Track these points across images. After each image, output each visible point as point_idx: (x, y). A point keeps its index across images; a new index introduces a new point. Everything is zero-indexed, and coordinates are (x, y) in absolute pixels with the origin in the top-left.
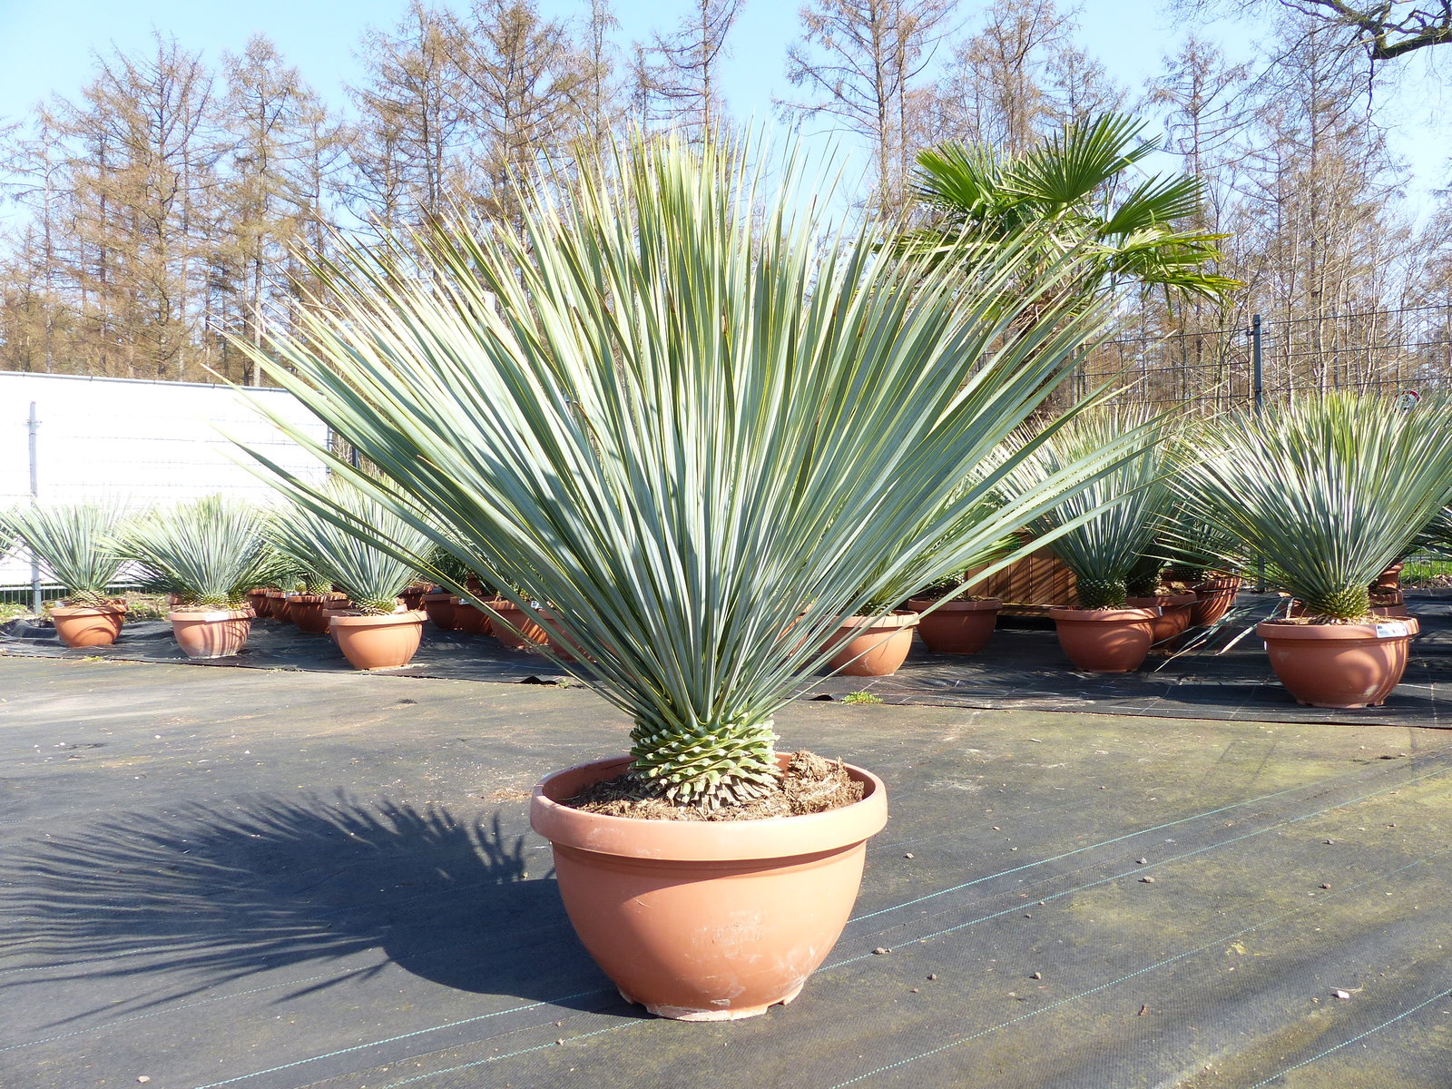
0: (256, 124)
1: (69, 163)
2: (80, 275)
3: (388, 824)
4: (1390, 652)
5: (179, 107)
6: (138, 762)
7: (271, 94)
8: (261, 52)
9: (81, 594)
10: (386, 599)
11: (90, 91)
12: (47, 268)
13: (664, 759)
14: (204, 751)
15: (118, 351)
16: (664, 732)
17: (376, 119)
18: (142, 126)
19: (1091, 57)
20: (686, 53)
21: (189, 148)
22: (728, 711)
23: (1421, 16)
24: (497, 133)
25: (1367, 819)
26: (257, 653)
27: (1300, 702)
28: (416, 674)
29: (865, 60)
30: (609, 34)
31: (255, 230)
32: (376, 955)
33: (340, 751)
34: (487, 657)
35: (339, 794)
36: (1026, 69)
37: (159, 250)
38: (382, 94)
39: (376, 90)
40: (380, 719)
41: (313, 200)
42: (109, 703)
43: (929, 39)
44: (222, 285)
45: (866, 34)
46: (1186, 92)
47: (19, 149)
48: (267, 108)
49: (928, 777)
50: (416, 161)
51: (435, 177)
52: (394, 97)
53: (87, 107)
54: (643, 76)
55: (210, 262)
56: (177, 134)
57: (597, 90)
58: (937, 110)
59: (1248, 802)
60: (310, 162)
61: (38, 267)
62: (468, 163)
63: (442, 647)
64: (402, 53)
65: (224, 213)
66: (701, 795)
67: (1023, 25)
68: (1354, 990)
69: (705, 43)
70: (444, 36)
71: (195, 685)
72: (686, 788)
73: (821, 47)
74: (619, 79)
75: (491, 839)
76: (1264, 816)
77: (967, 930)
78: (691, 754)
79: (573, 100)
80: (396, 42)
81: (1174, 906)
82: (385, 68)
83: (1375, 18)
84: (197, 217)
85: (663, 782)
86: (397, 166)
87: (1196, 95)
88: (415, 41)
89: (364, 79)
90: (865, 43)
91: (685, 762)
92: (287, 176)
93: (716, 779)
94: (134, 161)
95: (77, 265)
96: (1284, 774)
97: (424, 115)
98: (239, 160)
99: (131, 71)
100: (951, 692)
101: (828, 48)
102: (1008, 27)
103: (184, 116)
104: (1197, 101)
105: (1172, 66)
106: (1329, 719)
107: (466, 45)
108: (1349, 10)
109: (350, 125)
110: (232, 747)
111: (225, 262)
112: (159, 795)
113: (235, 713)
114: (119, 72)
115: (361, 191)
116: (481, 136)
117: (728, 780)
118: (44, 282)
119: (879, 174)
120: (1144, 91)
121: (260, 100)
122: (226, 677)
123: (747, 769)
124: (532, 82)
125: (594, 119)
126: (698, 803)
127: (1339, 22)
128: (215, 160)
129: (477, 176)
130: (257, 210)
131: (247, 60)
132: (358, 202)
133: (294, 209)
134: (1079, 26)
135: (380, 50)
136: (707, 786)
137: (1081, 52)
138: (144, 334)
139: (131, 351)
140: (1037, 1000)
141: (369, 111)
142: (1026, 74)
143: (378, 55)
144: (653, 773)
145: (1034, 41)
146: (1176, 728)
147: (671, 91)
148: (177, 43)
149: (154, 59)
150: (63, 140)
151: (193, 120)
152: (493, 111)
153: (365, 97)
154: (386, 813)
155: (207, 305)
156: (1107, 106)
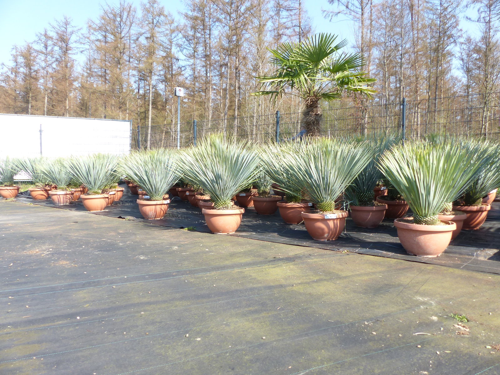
0: (151, 26)
1: (97, 40)
4: (331, 224)
7: (156, 15)
9: (37, 184)
10: (96, 190)
11: (101, 17)
17: (190, 22)
39: (189, 13)
44: (143, 79)
47: (82, 36)
48: (154, 20)
52: (195, 14)
54: (279, 4)
55: (139, 72)
60: (169, 37)
82: (191, 5)
86: (197, 38)
89: (183, 9)
92: (162, 43)
98: (146, 38)
109: (181, 24)
115: (186, 46)
121: (152, 18)
131: (148, 4)
132: (185, 51)
141: (187, 20)
147: (288, 9)
150: (95, 33)
153: (185, 15)
155: (139, 85)
156: (454, 6)
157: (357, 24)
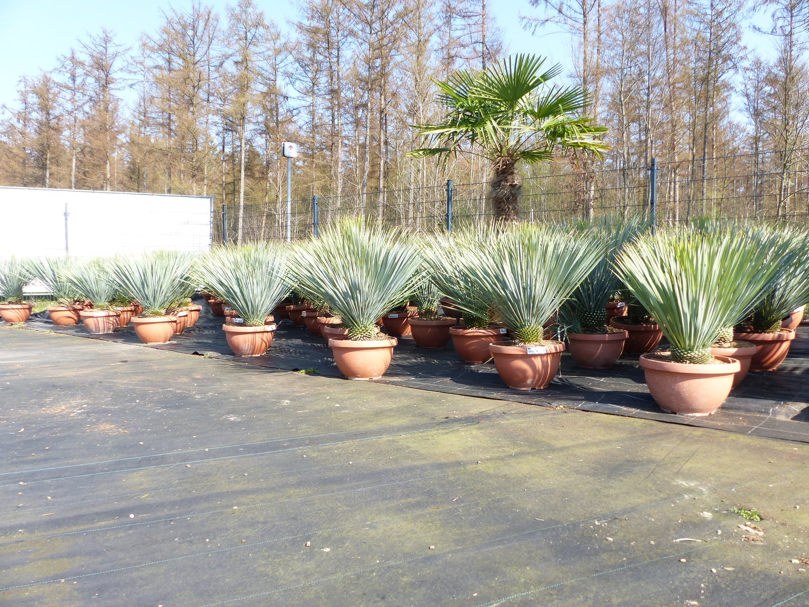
4: (538, 362)
7: (250, 26)
8: (246, 3)
9: (61, 300)
11: (162, 30)
17: (305, 37)
37: (193, 112)
38: (307, 23)
39: (304, 21)
41: (275, 83)
44: (231, 129)
52: (314, 24)
54: (449, 7)
55: (223, 117)
56: (202, 50)
57: (419, 16)
79: (406, 23)
82: (308, 9)
86: (317, 62)
89: (297, 16)
92: (260, 70)
97: (329, 34)
116: (360, 44)
124: (387, 13)
125: (417, 33)
128: (223, 63)
130: (243, 90)
131: (238, 8)
132: (298, 83)
138: (184, 157)
143: (303, 2)
147: (464, 14)
149: (191, 12)
153: (298, 26)
157: (576, 38)
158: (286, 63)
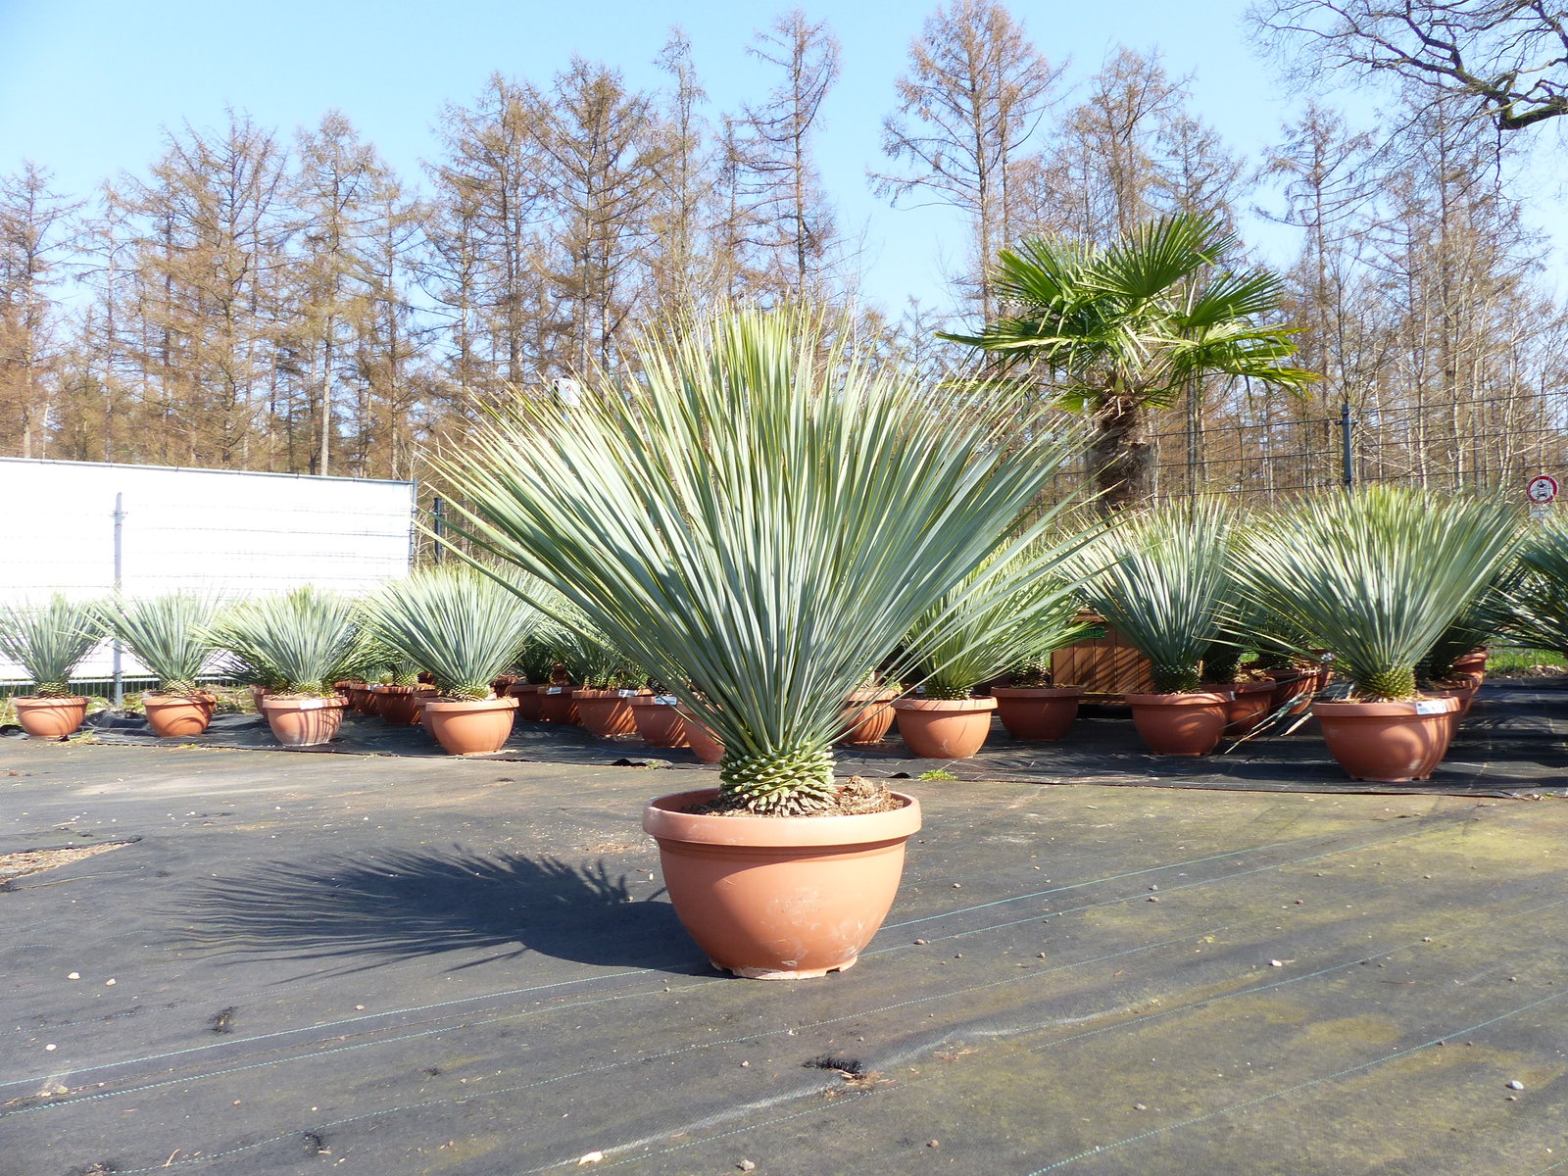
0: (329, 202)
1: (136, 242)
2: (144, 358)
3: (505, 867)
4: (1432, 728)
5: (251, 185)
6: (268, 826)
7: (345, 171)
8: (336, 128)
9: (173, 684)
10: (480, 686)
11: (158, 169)
12: (109, 350)
13: (746, 778)
14: (326, 818)
15: (180, 437)
16: (746, 757)
17: (453, 196)
18: (211, 204)
19: (1205, 125)
20: (777, 126)
21: (260, 226)
22: (795, 741)
23: (1548, 85)
24: (578, 209)
25: (1360, 860)
26: (348, 742)
27: (1353, 777)
28: (510, 759)
29: (965, 131)
30: (697, 107)
31: (325, 311)
32: (517, 946)
33: (451, 818)
34: (577, 744)
35: (457, 847)
36: (1137, 139)
37: (227, 332)
38: (460, 169)
39: (453, 165)
40: (482, 794)
41: (386, 279)
42: (222, 782)
43: (1032, 108)
44: (288, 368)
45: (966, 104)
46: (1308, 161)
47: (83, 228)
48: (340, 184)
49: (987, 833)
50: (494, 238)
51: (514, 254)
52: (472, 172)
53: (156, 184)
54: (732, 150)
55: (277, 344)
56: (248, 213)
57: (684, 165)
58: (1041, 181)
59: (1262, 848)
60: (384, 240)
61: (98, 349)
62: (548, 240)
63: (530, 735)
64: (481, 128)
65: (294, 293)
66: (775, 805)
67: (1131, 94)
68: (1288, 962)
69: (797, 115)
70: (525, 109)
71: (297, 767)
72: (763, 800)
73: (919, 119)
74: (706, 153)
75: (597, 877)
76: (1272, 857)
77: (994, 931)
78: (767, 774)
79: (658, 175)
80: (475, 116)
81: (1169, 915)
82: (464, 143)
83: (1501, 87)
84: (265, 297)
85: (746, 796)
86: (474, 244)
87: (1318, 165)
88: (495, 116)
89: (442, 155)
90: (965, 113)
91: (762, 781)
92: (359, 254)
93: (786, 793)
94: (202, 240)
95: (139, 347)
96: (1305, 830)
97: (503, 191)
98: (311, 239)
99: (200, 146)
100: (1024, 771)
101: (926, 119)
102: (1117, 94)
103: (255, 194)
104: (1319, 170)
105: (1292, 134)
106: (1372, 790)
107: (548, 120)
108: (1472, 79)
109: (425, 201)
110: (350, 815)
111: (294, 343)
112: (298, 849)
113: (343, 789)
114: (189, 147)
115: (436, 269)
116: (562, 212)
117: (795, 795)
118: (105, 364)
119: (980, 249)
120: (1262, 161)
121: (333, 177)
122: (325, 761)
123: (810, 786)
124: (616, 157)
125: (680, 194)
126: (772, 812)
127: (1464, 92)
128: (287, 239)
129: (557, 253)
130: (328, 290)
131: (321, 136)
132: (433, 281)
133: (365, 288)
134: (1191, 95)
135: (460, 125)
136: (779, 799)
137: (1194, 121)
138: (208, 420)
139: (194, 437)
140: (1038, 967)
141: (446, 187)
142: (1135, 144)
143: (456, 131)
144: (738, 789)
145: (1144, 110)
146: (1227, 798)
147: (761, 165)
148: (251, 119)
149: (227, 136)
150: (129, 219)
151: (265, 198)
152: (575, 186)
153: (442, 174)
154: (502, 860)
155: (274, 388)
156: (1223, 176)
157: (969, 215)
158: (413, 243)
